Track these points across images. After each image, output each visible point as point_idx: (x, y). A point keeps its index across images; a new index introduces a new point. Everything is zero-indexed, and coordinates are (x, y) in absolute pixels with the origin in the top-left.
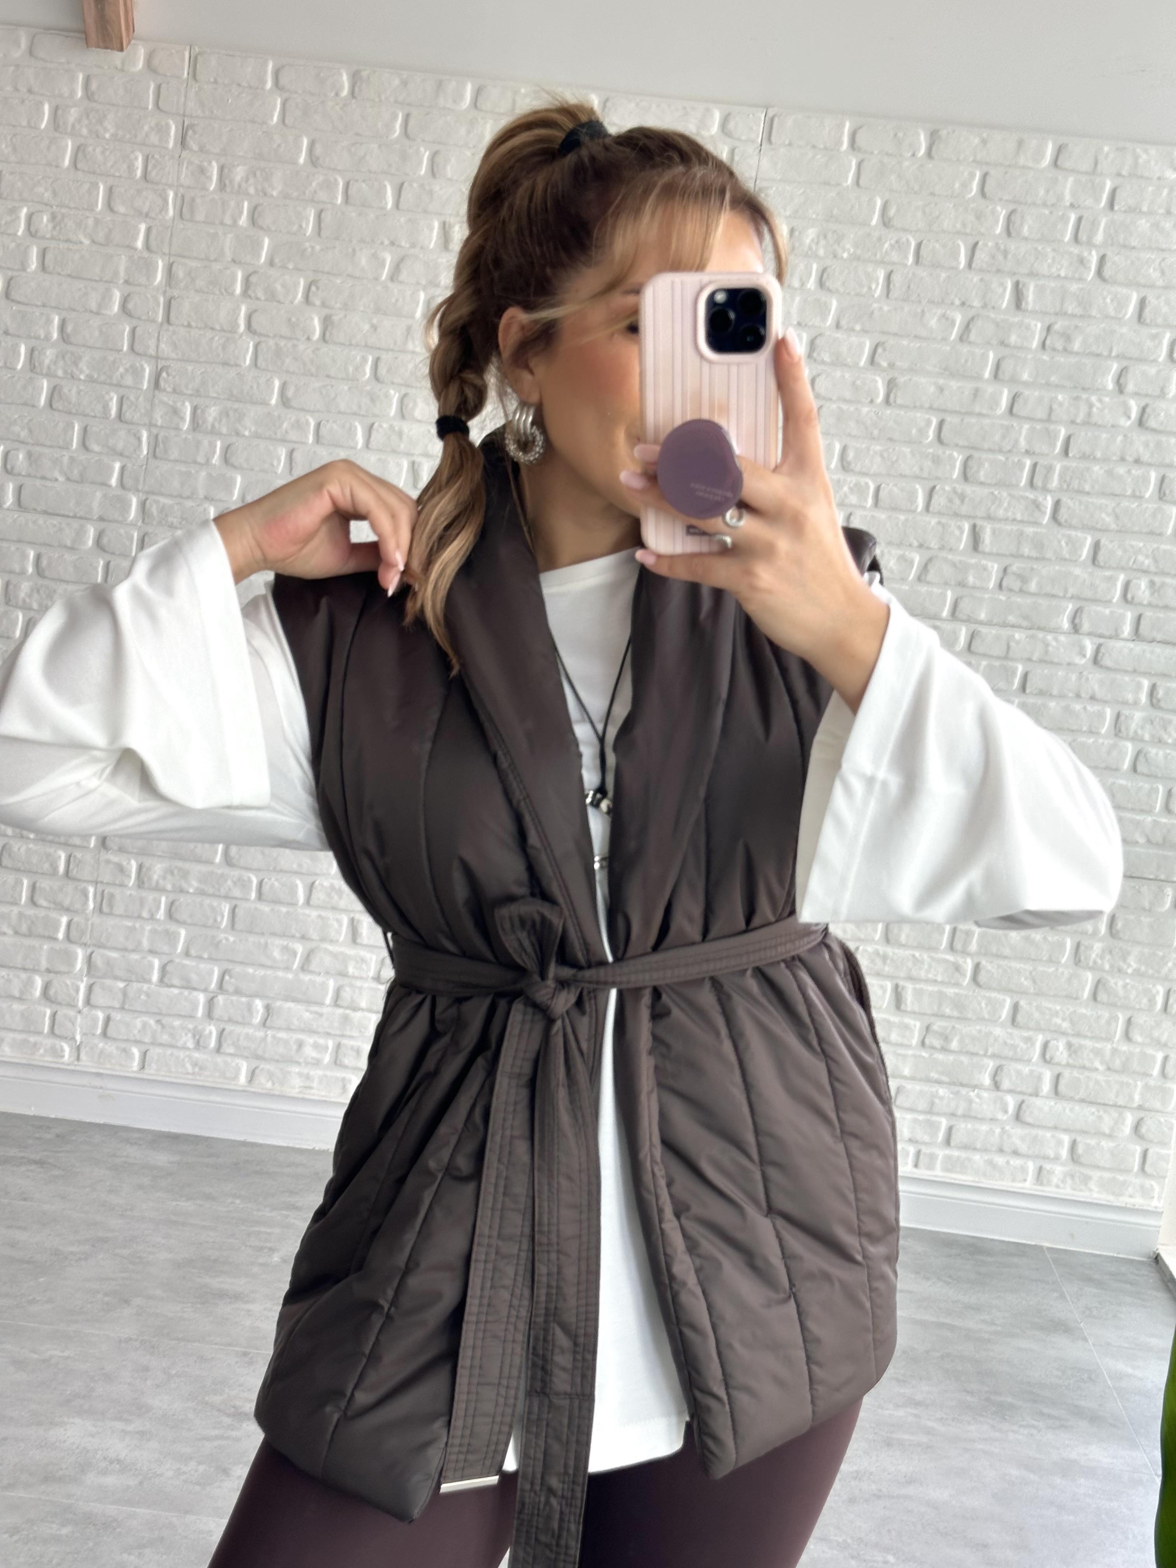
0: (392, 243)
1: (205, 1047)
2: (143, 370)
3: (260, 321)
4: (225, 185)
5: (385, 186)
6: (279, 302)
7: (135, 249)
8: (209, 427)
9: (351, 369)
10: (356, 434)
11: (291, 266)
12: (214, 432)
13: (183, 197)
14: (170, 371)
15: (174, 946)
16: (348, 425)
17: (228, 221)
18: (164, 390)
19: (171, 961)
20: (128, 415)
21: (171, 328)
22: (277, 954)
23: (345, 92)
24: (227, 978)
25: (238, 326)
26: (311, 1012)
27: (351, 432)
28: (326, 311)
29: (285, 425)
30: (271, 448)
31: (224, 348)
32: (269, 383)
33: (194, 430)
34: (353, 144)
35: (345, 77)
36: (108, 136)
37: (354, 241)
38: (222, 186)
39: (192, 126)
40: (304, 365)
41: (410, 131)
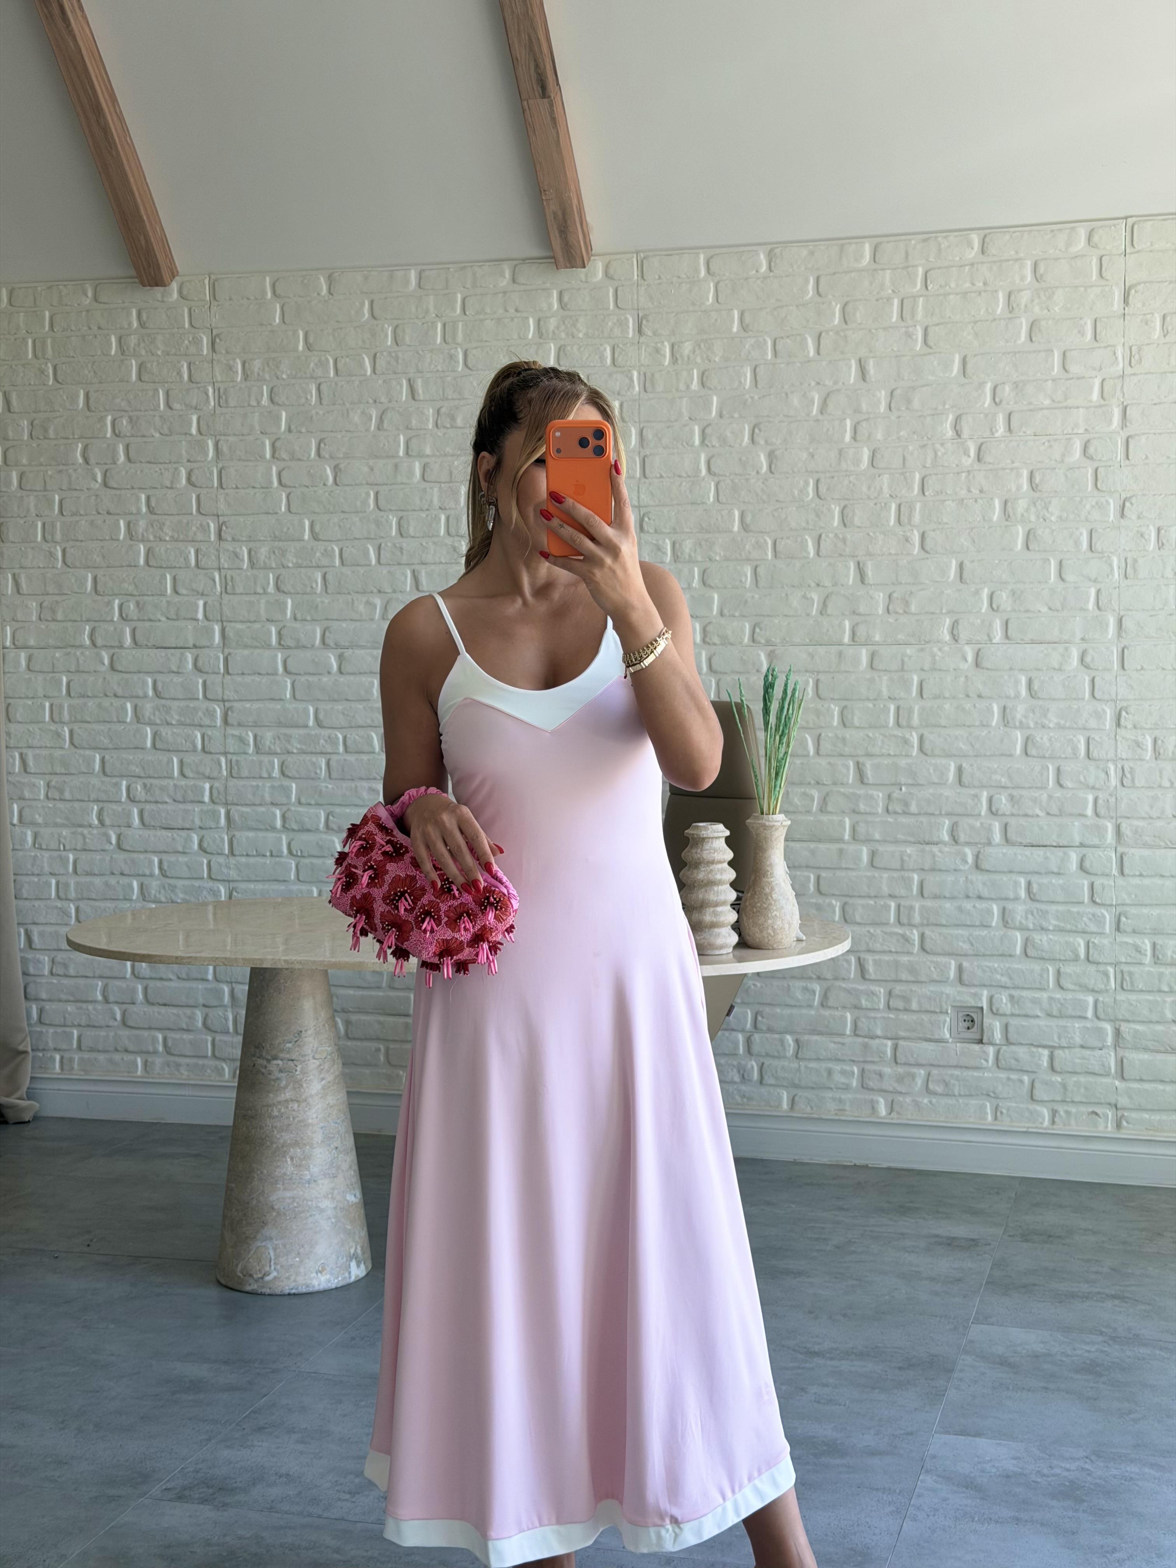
0: (818, 383)
1: (750, 1080)
3: (718, 465)
4: (677, 359)
5: (806, 339)
6: (731, 446)
8: (687, 557)
9: (796, 492)
10: (807, 546)
11: (736, 415)
12: (691, 561)
13: (645, 374)
14: (651, 515)
16: (799, 539)
17: (682, 387)
18: (648, 532)
21: (647, 481)
22: (799, 995)
23: (764, 268)
24: (759, 1018)
25: (700, 472)
26: (835, 1043)
27: (803, 545)
28: (769, 448)
29: (747, 547)
30: (739, 568)
31: (691, 491)
32: (731, 514)
33: (677, 561)
34: (775, 309)
35: (762, 256)
36: (581, 335)
37: (786, 387)
38: (674, 359)
39: (645, 316)
40: (757, 495)
41: (820, 290)
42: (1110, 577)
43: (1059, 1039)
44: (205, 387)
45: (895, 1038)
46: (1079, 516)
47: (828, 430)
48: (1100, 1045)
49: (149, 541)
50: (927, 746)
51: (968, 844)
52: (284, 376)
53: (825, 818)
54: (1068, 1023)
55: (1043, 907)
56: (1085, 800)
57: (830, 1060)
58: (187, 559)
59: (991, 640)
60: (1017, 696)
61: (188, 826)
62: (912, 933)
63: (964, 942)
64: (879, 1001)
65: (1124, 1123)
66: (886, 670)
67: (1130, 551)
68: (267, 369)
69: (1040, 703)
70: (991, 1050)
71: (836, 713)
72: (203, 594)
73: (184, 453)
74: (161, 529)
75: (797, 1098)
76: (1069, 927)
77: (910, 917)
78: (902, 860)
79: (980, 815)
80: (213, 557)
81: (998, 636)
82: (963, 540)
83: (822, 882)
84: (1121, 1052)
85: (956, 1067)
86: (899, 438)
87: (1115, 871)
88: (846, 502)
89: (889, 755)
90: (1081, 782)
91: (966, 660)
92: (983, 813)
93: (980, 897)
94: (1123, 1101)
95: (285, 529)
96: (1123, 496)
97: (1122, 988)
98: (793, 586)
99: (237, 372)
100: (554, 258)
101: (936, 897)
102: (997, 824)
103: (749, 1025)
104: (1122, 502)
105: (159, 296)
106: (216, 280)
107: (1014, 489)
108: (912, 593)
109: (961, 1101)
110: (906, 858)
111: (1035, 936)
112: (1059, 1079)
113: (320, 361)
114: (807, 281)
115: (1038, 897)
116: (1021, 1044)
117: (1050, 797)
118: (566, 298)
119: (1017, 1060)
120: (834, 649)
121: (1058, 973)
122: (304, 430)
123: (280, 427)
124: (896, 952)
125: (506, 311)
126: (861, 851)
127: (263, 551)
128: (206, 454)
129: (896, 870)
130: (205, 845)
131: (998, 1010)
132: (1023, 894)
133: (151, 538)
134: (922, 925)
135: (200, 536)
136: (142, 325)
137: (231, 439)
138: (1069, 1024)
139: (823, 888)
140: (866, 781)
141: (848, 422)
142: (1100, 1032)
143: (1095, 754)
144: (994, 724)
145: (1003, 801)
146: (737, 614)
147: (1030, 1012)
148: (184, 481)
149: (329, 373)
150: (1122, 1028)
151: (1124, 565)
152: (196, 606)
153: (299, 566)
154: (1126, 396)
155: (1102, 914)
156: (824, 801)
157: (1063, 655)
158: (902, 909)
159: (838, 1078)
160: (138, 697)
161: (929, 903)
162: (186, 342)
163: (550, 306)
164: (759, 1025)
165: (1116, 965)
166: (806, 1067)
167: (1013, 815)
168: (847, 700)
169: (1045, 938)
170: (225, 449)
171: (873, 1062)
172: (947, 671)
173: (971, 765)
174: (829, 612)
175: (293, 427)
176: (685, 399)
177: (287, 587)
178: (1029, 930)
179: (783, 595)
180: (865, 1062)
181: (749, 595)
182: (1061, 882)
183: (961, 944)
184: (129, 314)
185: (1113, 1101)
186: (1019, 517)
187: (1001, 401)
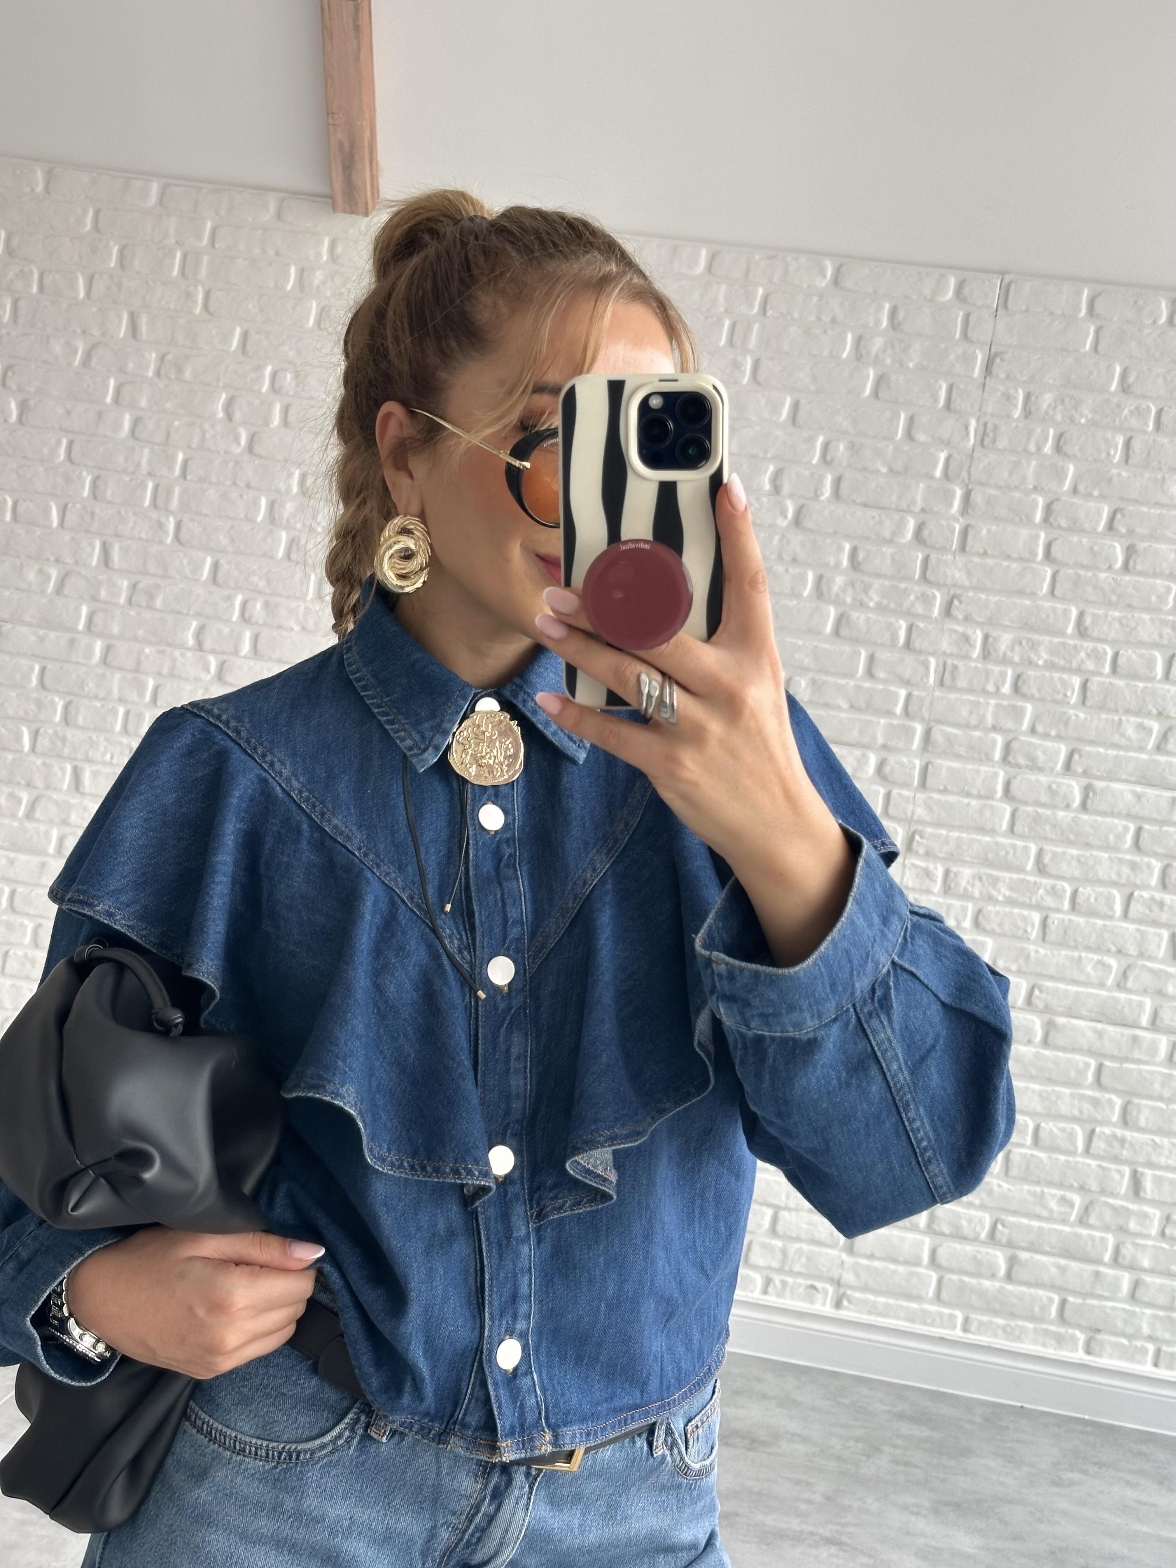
42: (925, 680)
46: (901, 606)
65: (845, 1303)
67: (951, 655)
94: (849, 1277)
96: (952, 592)
100: (331, 198)
104: (949, 598)
107: (832, 564)
112: (779, 1243)
118: (339, 249)
125: (263, 251)
151: (941, 668)
154: (972, 478)
157: (859, 761)
163: (318, 255)
185: (836, 1276)
186: (833, 597)
187: (832, 460)
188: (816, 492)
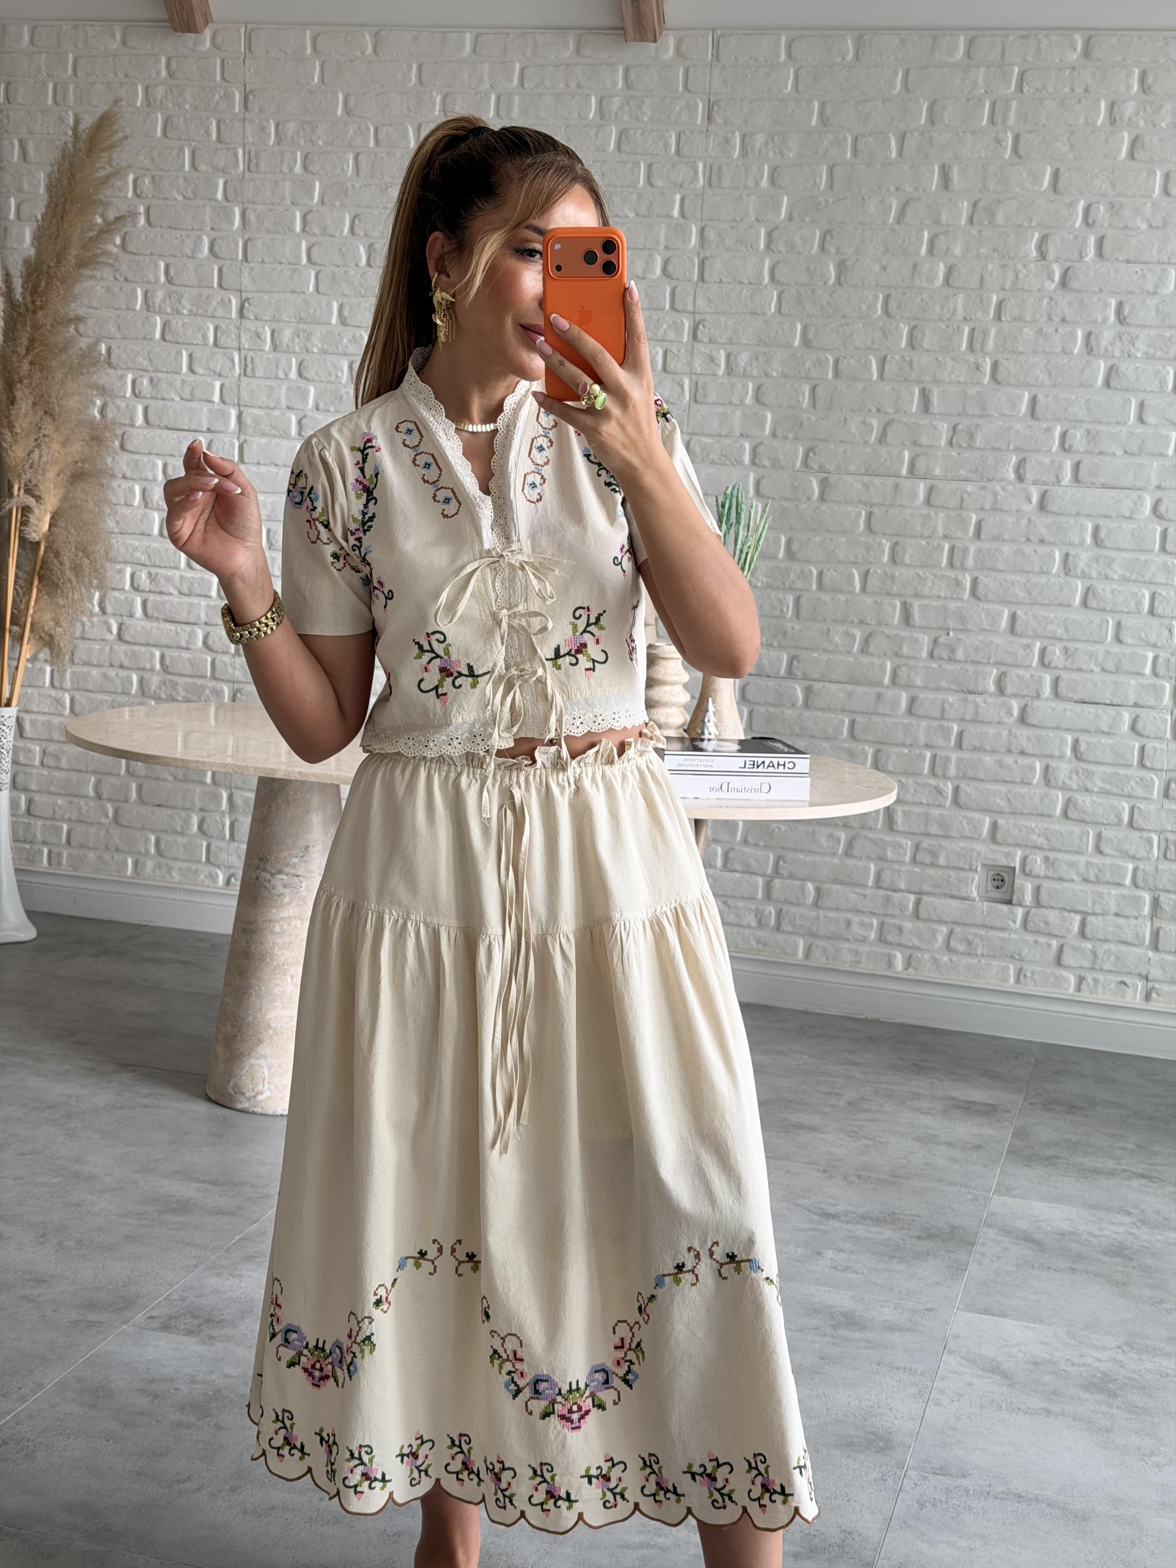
0: (897, 189)
1: (766, 926)
2: (683, 324)
3: (783, 273)
4: (747, 152)
5: (889, 138)
6: (798, 253)
7: (672, 218)
8: (742, 371)
9: (864, 307)
10: (871, 367)
11: (807, 219)
12: (746, 375)
13: (711, 166)
14: (706, 323)
15: (734, 835)
16: (863, 360)
17: (751, 184)
18: (702, 341)
19: (732, 849)
20: (672, 366)
21: (705, 285)
22: (823, 841)
23: (850, 57)
24: (781, 863)
25: (763, 279)
26: (856, 893)
27: (867, 367)
28: (840, 257)
29: (808, 364)
30: (797, 385)
31: (751, 298)
32: (793, 327)
33: (729, 374)
34: (859, 103)
35: (850, 42)
36: (646, 119)
37: (864, 191)
38: (744, 153)
39: (717, 102)
40: (822, 307)
41: (909, 85)
43: (1094, 903)
44: (235, 148)
45: (920, 893)
46: (1168, 353)
47: (903, 242)
48: (1136, 914)
49: (166, 313)
50: (981, 589)
51: (1015, 695)
52: (320, 143)
53: (865, 660)
54: (1104, 889)
55: (1090, 767)
56: (1146, 657)
57: (850, 910)
58: (205, 336)
59: (1059, 482)
60: (1082, 543)
61: (192, 620)
62: (946, 785)
63: (1002, 799)
64: (905, 854)
65: (1154, 995)
66: (943, 507)
68: (302, 133)
69: (1105, 552)
70: (1020, 912)
71: (887, 550)
72: (220, 375)
73: (208, 219)
74: (179, 301)
75: (813, 947)
76: (1115, 790)
77: (945, 768)
78: (943, 709)
79: (1030, 666)
80: (233, 336)
81: (1067, 476)
82: (1038, 372)
83: (856, 726)
84: (1158, 923)
85: (983, 926)
86: (978, 256)
87: (1168, 735)
88: (917, 323)
89: (939, 597)
90: (1140, 638)
91: (1030, 502)
92: (1034, 664)
93: (1022, 753)
94: (1155, 973)
95: (312, 311)
97: (1165, 857)
98: (853, 410)
99: (270, 134)
100: (623, 29)
101: (975, 749)
102: (1048, 677)
103: (769, 870)
105: (190, 44)
106: (253, 30)
107: (1099, 320)
108: (978, 425)
109: (983, 961)
110: (947, 707)
111: (1077, 796)
112: (1090, 946)
113: (359, 128)
114: (895, 74)
115: (1085, 757)
116: (1052, 907)
117: (1107, 652)
118: (632, 76)
119: (1046, 923)
120: (891, 481)
121: (1099, 837)
122: (338, 204)
123: (312, 198)
124: (928, 805)
125: (567, 85)
126: (900, 697)
127: (287, 335)
128: (233, 224)
129: (935, 719)
130: (210, 642)
131: (1031, 871)
132: (1069, 752)
133: (169, 310)
134: (957, 777)
135: (220, 312)
136: (171, 74)
137: (260, 208)
138: (1105, 891)
139: (858, 732)
140: (912, 622)
141: (926, 234)
142: (1137, 902)
143: (1159, 610)
144: (1054, 571)
145: (1056, 654)
146: (791, 436)
147: (1065, 876)
148: (206, 251)
149: (368, 141)
150: (1162, 898)
152: (213, 387)
153: (325, 352)
155: (1152, 779)
156: (866, 642)
157: (1135, 503)
158: (937, 760)
159: (856, 929)
160: (146, 480)
161: (966, 755)
162: (217, 97)
163: (615, 84)
164: (780, 870)
165: (1160, 832)
166: (826, 916)
167: (1065, 668)
168: (898, 535)
169: (1088, 800)
170: (252, 218)
171: (893, 916)
172: (1010, 512)
173: (1026, 613)
174: (889, 439)
175: (326, 200)
176: (753, 198)
177: (311, 373)
178: (1071, 790)
179: (842, 419)
180: (886, 915)
181: (805, 416)
182: (1111, 742)
183: (998, 800)
184: (158, 62)
185: (1144, 972)
186: (1102, 351)
187: (1094, 222)
188: (1080, 253)
